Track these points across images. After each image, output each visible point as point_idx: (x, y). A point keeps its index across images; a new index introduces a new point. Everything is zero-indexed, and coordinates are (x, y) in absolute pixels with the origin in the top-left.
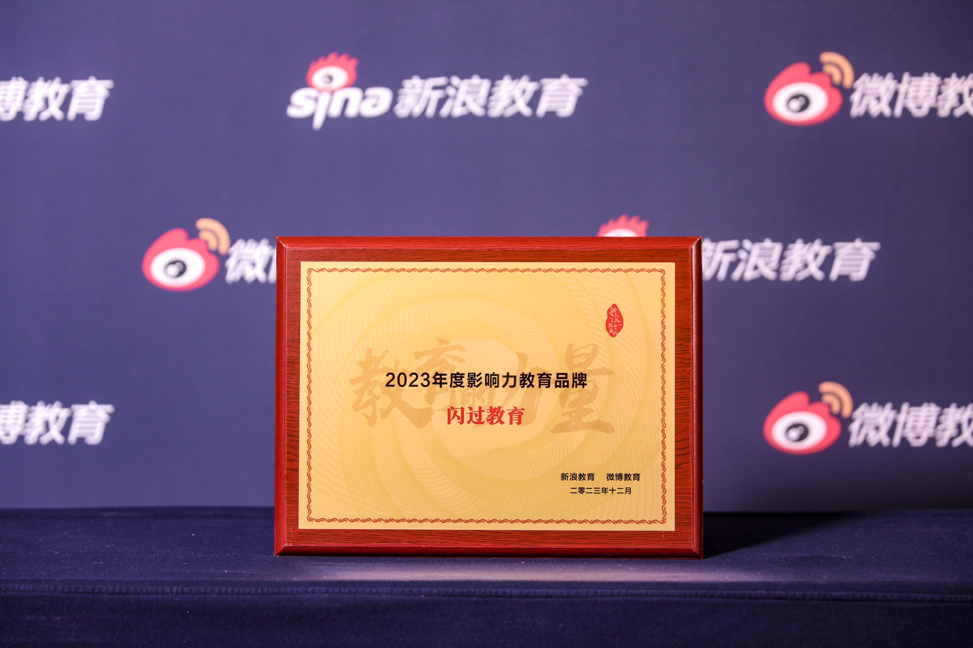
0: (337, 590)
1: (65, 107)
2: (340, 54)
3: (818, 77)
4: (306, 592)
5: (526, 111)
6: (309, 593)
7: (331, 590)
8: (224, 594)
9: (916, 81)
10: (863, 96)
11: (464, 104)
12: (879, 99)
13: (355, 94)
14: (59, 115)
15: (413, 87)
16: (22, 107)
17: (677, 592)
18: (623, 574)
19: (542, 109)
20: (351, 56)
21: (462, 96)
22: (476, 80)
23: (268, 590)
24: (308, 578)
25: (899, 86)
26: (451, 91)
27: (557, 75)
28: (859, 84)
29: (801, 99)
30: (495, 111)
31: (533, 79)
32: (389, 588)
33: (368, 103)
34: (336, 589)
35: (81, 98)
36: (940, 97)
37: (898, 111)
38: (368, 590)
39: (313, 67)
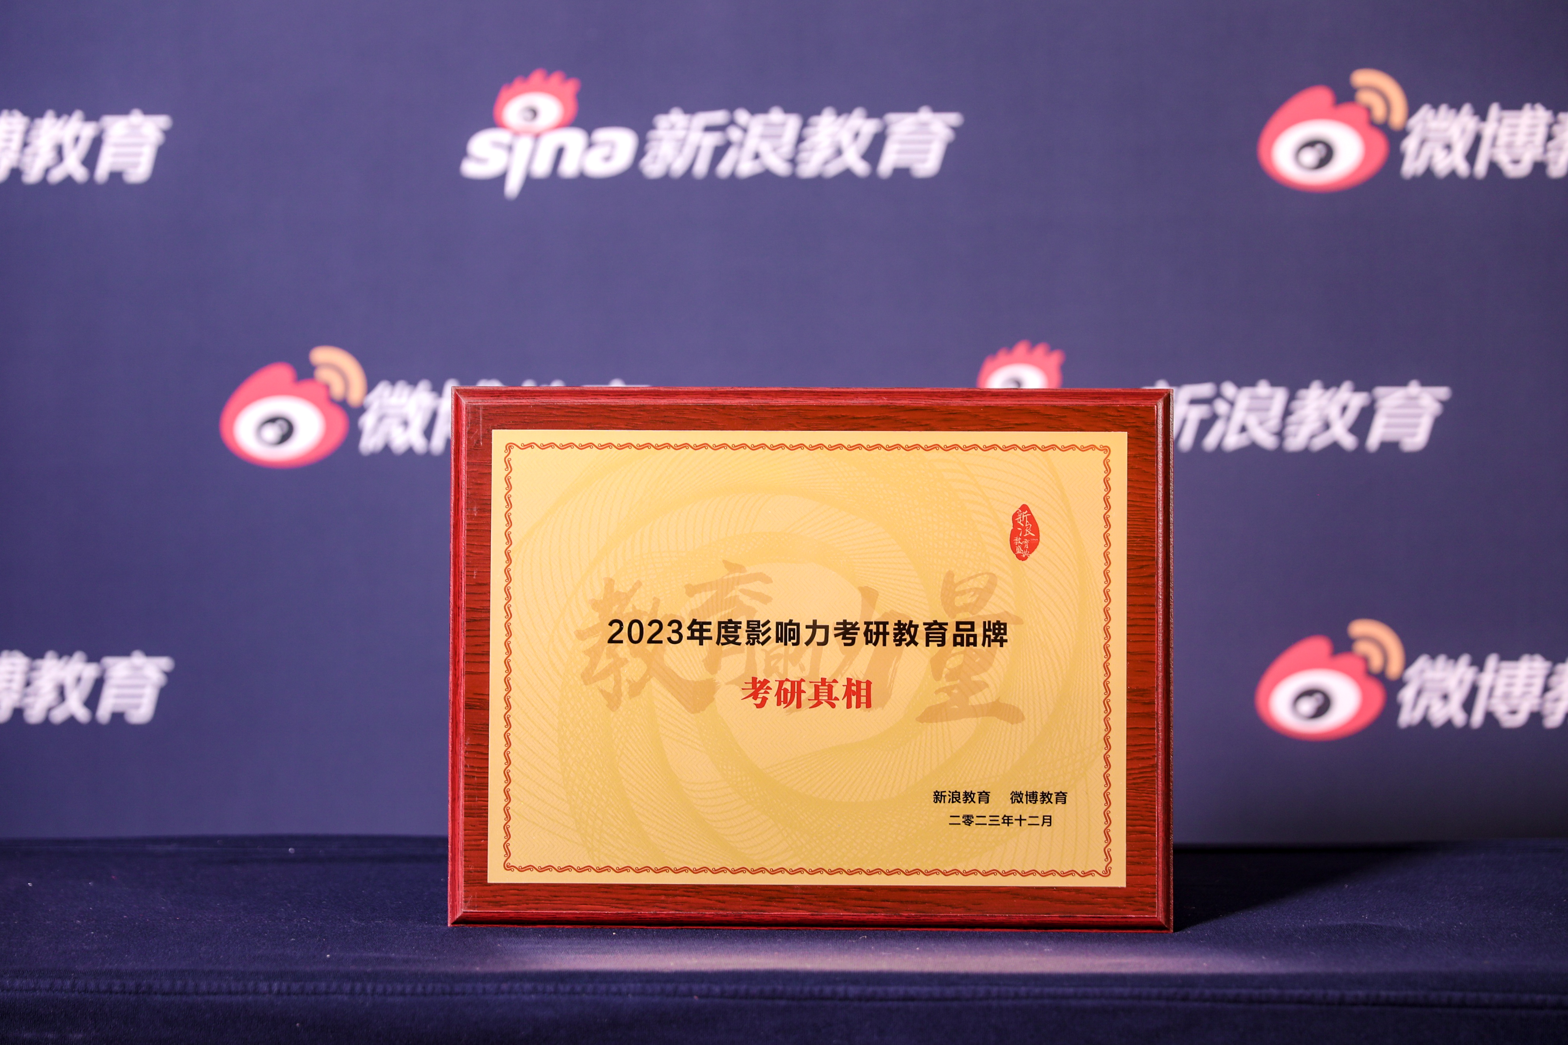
0: (550, 988)
1: (90, 160)
2: (549, 73)
3: (1347, 110)
4: (499, 992)
5: (861, 168)
6: (503, 993)
7: (540, 987)
8: (360, 994)
9: (1510, 116)
10: (1423, 142)
11: (757, 156)
12: (1448, 147)
13: (574, 138)
14: (80, 174)
15: (672, 127)
16: (19, 161)
17: (1126, 991)
18: (1034, 959)
19: (887, 164)
20: (568, 75)
21: (753, 143)
22: (776, 115)
23: (434, 988)
24: (500, 968)
25: (1482, 125)
26: (734, 134)
27: (913, 108)
28: (1416, 122)
29: (1319, 147)
30: (809, 168)
31: (871, 114)
32: (639, 985)
33: (597, 153)
34: (548, 986)
35: (117, 145)
36: (1551, 145)
37: (1481, 168)
38: (603, 987)
39: (504, 94)
